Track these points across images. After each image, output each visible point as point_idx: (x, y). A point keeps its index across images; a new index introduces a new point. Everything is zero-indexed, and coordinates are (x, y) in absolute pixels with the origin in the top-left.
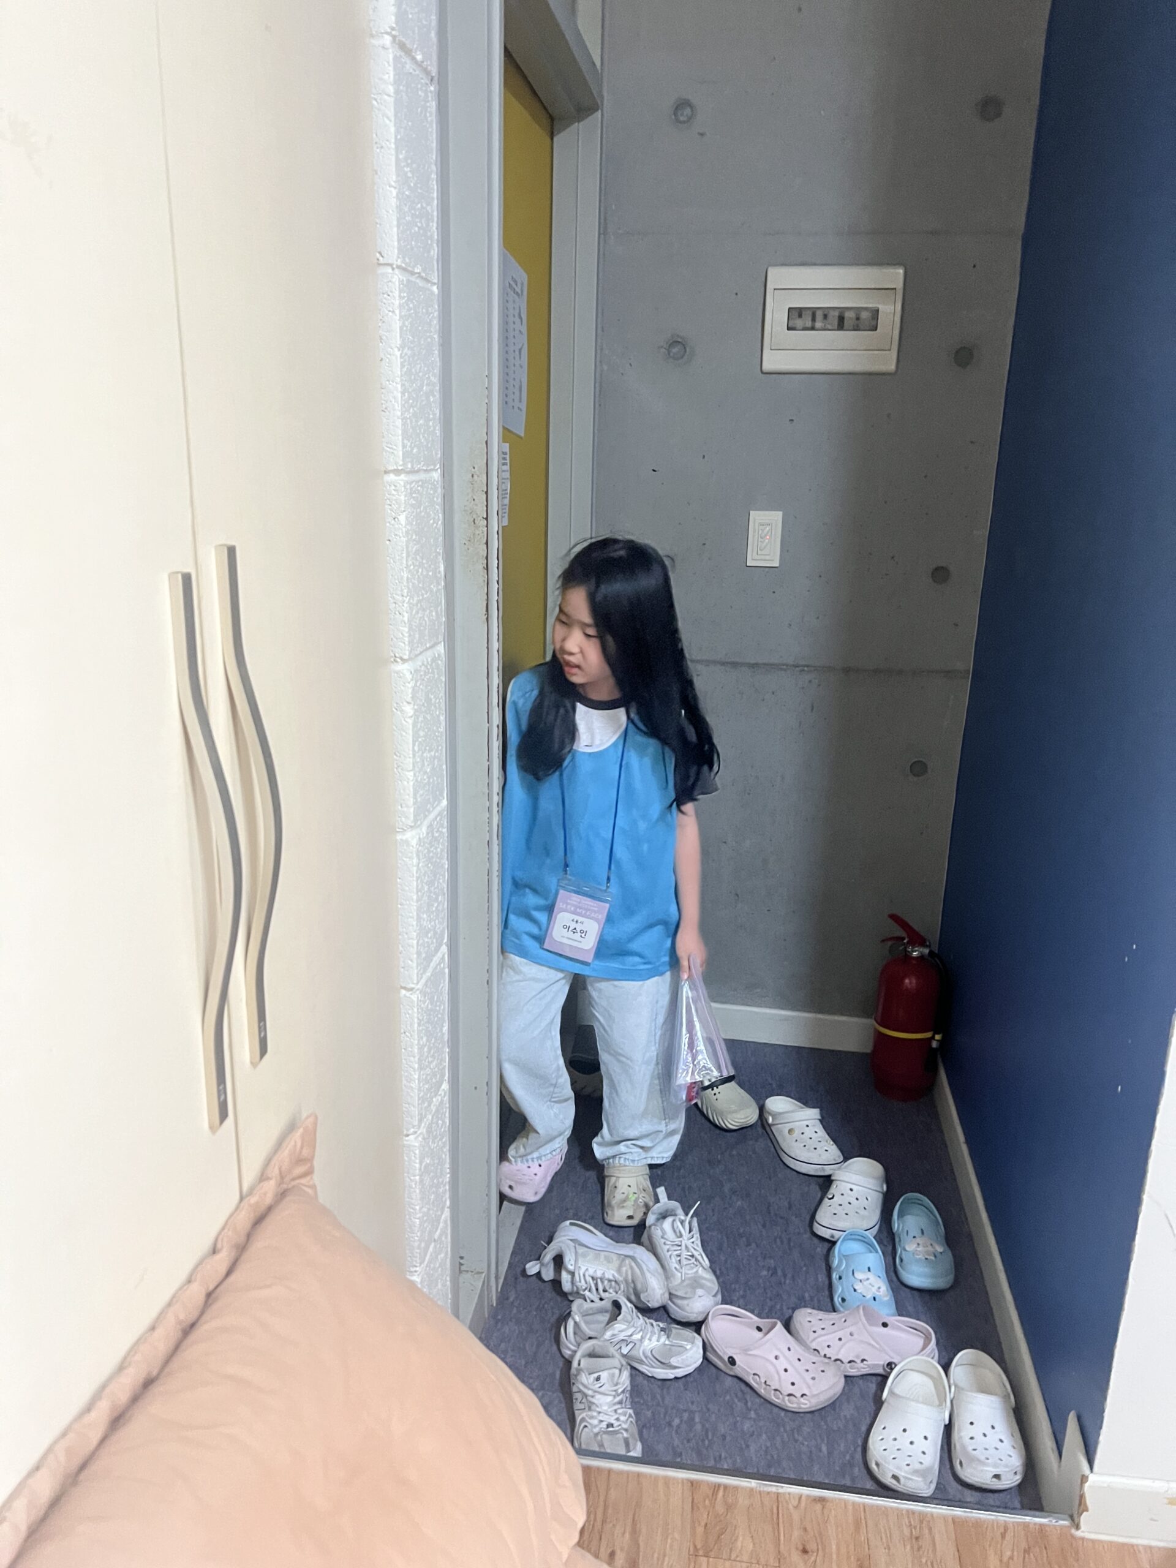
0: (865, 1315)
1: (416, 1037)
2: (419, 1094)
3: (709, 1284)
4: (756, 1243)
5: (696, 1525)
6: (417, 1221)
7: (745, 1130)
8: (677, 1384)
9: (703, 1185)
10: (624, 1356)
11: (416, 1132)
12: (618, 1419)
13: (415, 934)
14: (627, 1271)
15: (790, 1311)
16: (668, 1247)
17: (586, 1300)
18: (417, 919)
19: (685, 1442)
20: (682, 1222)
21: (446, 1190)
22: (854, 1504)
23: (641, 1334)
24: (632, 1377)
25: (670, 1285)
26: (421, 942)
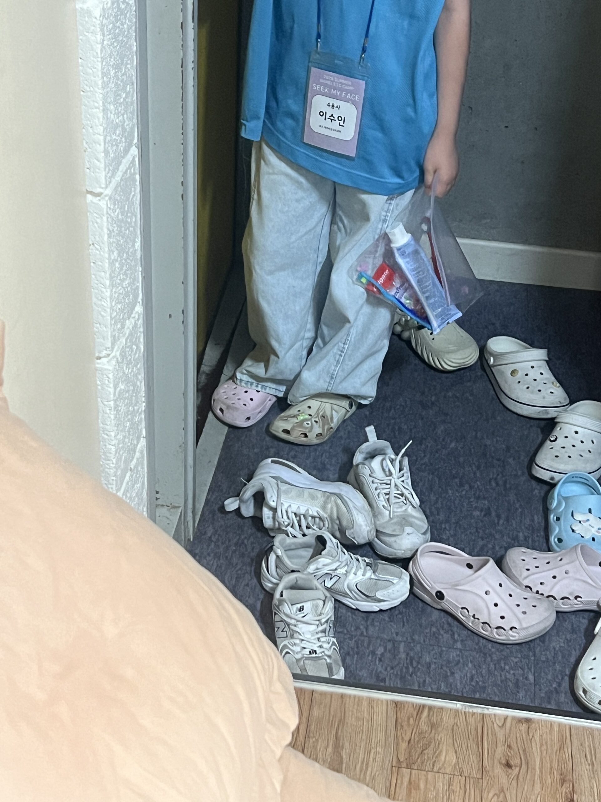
0: (582, 553)
1: (106, 249)
2: (111, 314)
3: (418, 522)
4: (470, 485)
5: (400, 741)
6: (113, 449)
7: (462, 371)
8: (381, 617)
9: (415, 427)
10: (328, 589)
11: (109, 355)
12: (321, 647)
13: (102, 128)
14: (332, 508)
15: (503, 550)
16: (375, 485)
17: (288, 536)
18: (103, 110)
19: (389, 669)
20: (392, 461)
21: (141, 419)
22: (560, 724)
23: (346, 568)
24: (336, 610)
25: (378, 522)
26: (108, 138)
